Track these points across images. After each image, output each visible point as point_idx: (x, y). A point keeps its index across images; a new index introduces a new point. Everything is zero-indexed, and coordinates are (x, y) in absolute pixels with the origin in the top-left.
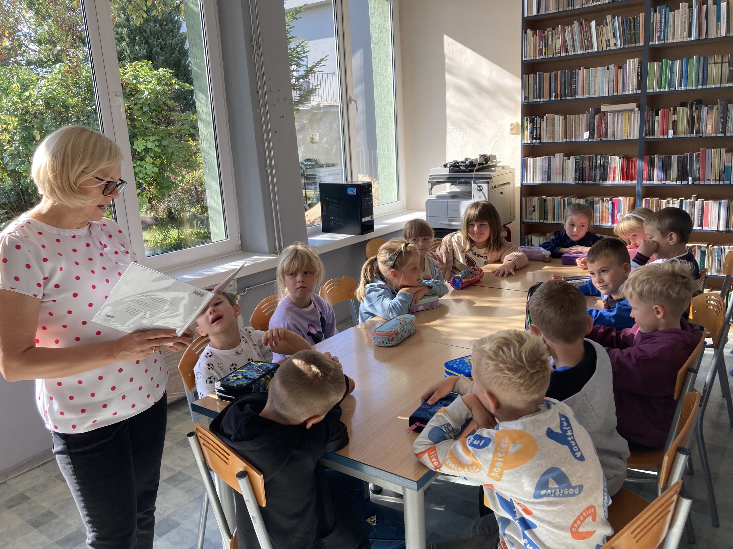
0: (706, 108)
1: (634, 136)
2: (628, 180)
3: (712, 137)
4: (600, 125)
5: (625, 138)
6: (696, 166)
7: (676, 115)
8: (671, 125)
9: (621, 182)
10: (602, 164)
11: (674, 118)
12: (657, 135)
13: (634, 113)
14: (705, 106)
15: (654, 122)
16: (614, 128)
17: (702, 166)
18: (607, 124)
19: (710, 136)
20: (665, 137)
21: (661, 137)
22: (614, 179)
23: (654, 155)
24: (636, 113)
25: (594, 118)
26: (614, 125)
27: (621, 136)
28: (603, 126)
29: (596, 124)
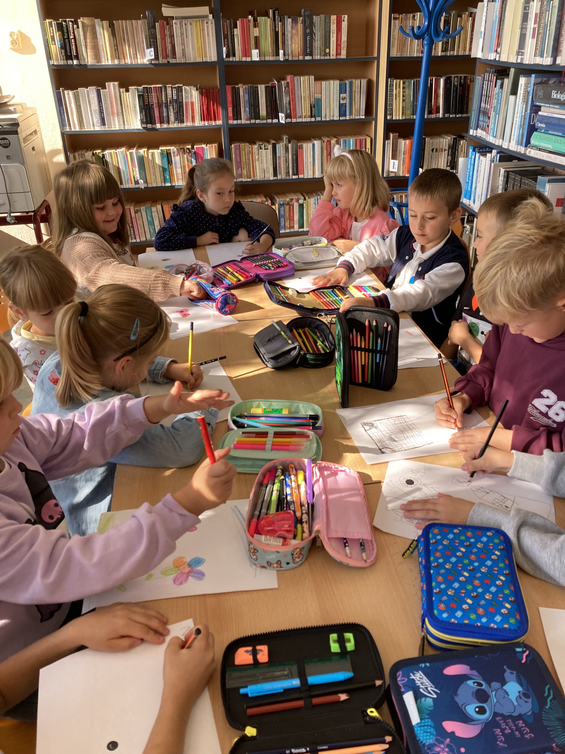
0: (290, 20)
1: (210, 57)
2: (211, 120)
3: (299, 61)
4: (163, 38)
5: (199, 60)
6: (286, 100)
7: (257, 29)
8: (253, 42)
9: (202, 124)
10: (175, 98)
11: (255, 32)
12: (239, 57)
13: (207, 23)
14: (289, 18)
15: (233, 36)
16: (183, 44)
17: (292, 98)
18: (172, 36)
19: (297, 59)
20: (248, 59)
21: (244, 59)
22: (193, 120)
23: (238, 85)
24: (210, 23)
25: (154, 27)
26: (183, 40)
27: (195, 58)
28: (168, 40)
29: (158, 37)
